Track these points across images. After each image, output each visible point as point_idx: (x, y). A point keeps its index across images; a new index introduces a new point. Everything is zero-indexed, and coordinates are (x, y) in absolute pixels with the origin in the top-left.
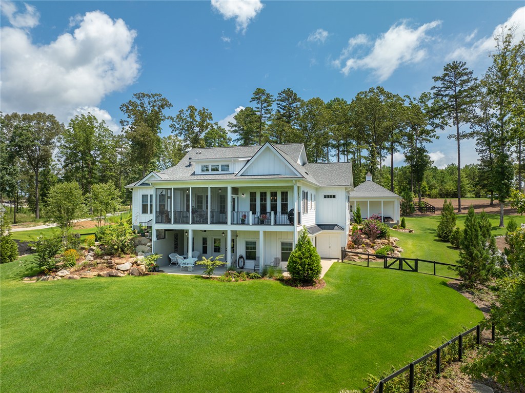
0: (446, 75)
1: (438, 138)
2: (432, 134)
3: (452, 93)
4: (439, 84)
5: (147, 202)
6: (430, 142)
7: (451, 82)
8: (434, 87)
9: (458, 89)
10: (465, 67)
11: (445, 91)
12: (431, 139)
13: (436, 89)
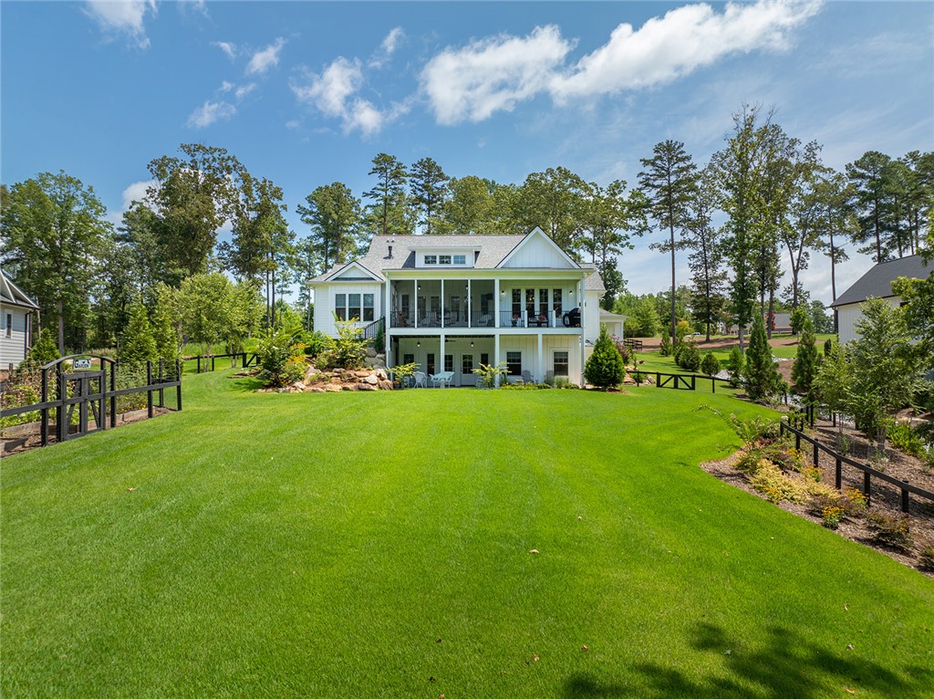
0: (657, 158)
1: (631, 247)
2: (624, 242)
3: (665, 183)
4: (649, 170)
5: (345, 305)
6: (619, 252)
7: (662, 168)
8: (641, 174)
9: (673, 179)
10: (682, 149)
11: (655, 180)
12: (621, 249)
13: (644, 176)
